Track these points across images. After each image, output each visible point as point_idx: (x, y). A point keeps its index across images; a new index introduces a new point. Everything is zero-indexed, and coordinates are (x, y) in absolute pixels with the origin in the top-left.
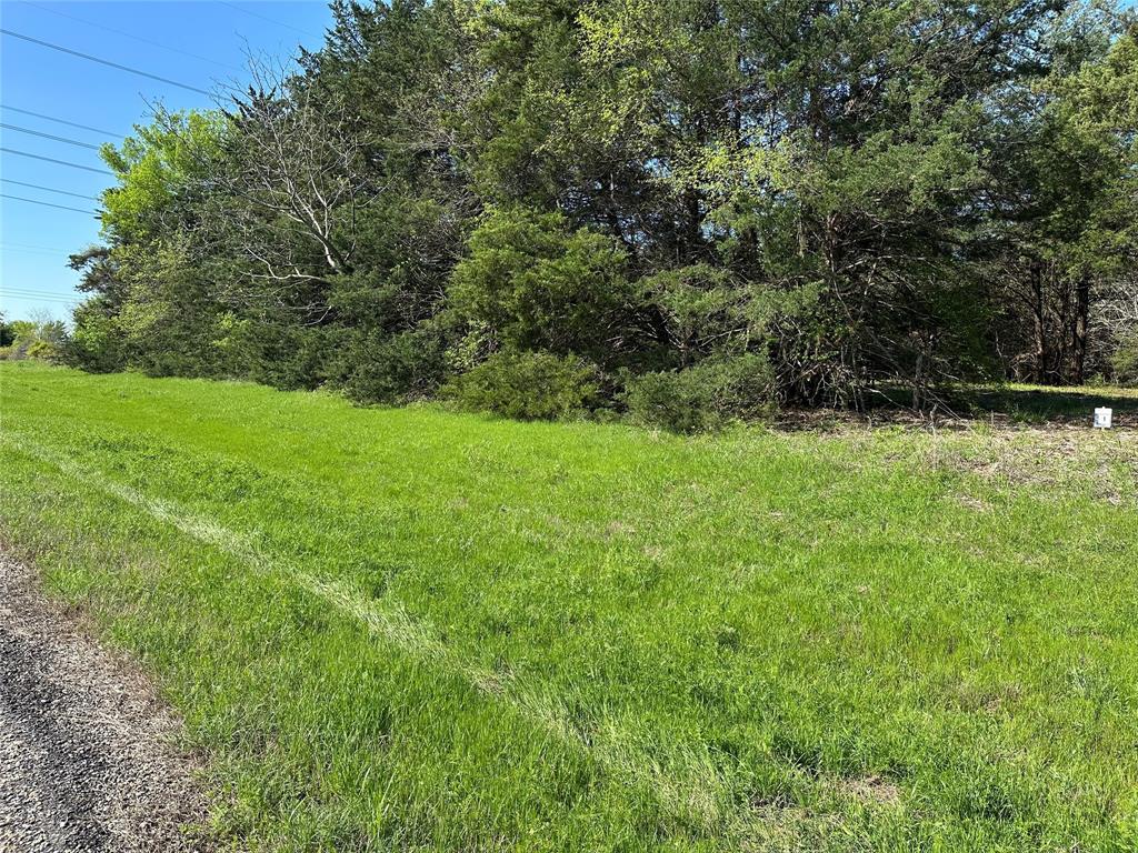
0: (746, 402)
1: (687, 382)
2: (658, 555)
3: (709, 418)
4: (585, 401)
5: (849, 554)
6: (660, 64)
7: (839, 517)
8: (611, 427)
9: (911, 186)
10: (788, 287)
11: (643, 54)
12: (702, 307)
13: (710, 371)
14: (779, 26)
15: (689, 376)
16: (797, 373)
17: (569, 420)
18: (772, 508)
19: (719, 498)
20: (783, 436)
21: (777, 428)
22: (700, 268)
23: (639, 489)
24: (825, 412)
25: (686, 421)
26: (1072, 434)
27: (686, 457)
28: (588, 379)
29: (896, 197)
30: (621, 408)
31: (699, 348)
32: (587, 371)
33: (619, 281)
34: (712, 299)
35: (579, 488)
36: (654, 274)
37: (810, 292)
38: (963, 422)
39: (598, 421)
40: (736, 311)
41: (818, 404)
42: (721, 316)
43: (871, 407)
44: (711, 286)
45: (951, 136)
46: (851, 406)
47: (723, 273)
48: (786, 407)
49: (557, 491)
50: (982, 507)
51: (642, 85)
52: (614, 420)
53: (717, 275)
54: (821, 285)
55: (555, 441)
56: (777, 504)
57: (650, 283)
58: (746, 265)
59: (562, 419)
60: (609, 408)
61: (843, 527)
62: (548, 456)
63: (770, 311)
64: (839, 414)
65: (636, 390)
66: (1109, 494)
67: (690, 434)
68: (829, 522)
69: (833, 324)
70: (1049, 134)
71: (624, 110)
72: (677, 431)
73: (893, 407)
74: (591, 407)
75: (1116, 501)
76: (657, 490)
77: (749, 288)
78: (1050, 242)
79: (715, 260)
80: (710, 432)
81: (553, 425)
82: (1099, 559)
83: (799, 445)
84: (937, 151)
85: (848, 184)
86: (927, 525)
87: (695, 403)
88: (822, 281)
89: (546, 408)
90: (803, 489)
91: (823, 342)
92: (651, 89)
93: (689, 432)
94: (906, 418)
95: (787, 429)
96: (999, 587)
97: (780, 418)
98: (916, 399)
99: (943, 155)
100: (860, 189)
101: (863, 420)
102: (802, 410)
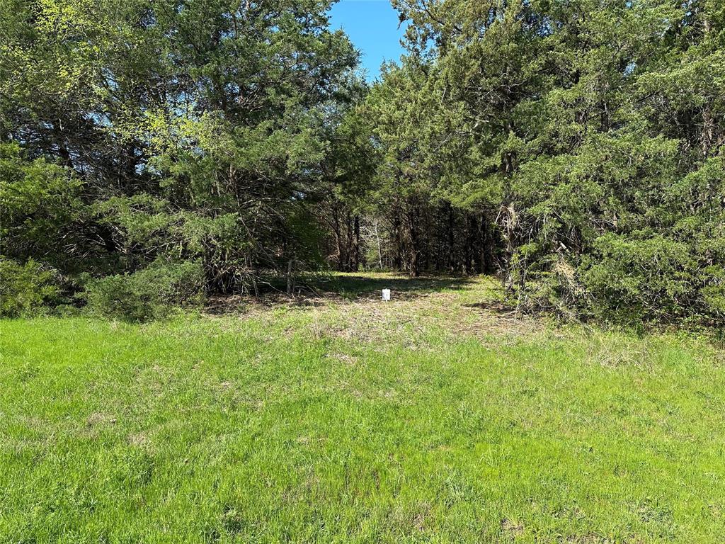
0: (183, 294)
1: (138, 281)
3: (158, 309)
4: (46, 299)
5: (284, 410)
6: (108, 45)
7: (270, 381)
8: (73, 320)
9: (287, 157)
10: (211, 215)
11: (92, 35)
12: (150, 227)
13: (156, 273)
14: (197, 38)
15: (140, 277)
16: (216, 273)
17: (31, 316)
18: (222, 379)
19: (180, 377)
20: (213, 318)
21: (208, 312)
22: (143, 197)
23: (109, 377)
24: (235, 297)
25: (139, 312)
27: (144, 344)
28: (49, 281)
29: (280, 164)
30: (80, 303)
31: (141, 255)
32: (47, 274)
33: (76, 203)
34: (158, 220)
35: (52, 383)
36: (106, 200)
37: (229, 220)
38: (321, 300)
39: (60, 315)
40: (173, 229)
41: (229, 292)
42: (163, 233)
43: (265, 292)
44: (152, 211)
45: (309, 130)
46: (252, 293)
47: (162, 202)
48: (209, 295)
49: (28, 386)
50: (352, 362)
51: (92, 57)
52: (76, 314)
53: (159, 203)
54: (237, 216)
55: (19, 336)
56: (225, 375)
57: (101, 206)
58: (179, 200)
59: (24, 316)
60: (69, 304)
61: (275, 387)
62: (15, 353)
63: (201, 232)
64: (244, 299)
65: (94, 291)
66: (409, 344)
67: (143, 322)
68: (264, 385)
69: (239, 240)
70: (353, 136)
71: (77, 72)
72: (132, 320)
73: (274, 292)
74: (52, 304)
75: (413, 347)
76: (128, 377)
77: (182, 214)
78: (351, 196)
79: (157, 191)
80: (159, 320)
81: (14, 322)
82: (420, 388)
83: (226, 326)
84: (302, 138)
85: (251, 151)
86: (325, 378)
87: (146, 298)
88: (237, 213)
89: (7, 307)
90: (240, 361)
91: (231, 252)
92: (100, 62)
93: (142, 320)
94: (284, 299)
95: (214, 312)
96: (380, 417)
97: (207, 304)
98: (289, 287)
99: (306, 141)
100: (259, 155)
101: (259, 301)
102: (219, 296)
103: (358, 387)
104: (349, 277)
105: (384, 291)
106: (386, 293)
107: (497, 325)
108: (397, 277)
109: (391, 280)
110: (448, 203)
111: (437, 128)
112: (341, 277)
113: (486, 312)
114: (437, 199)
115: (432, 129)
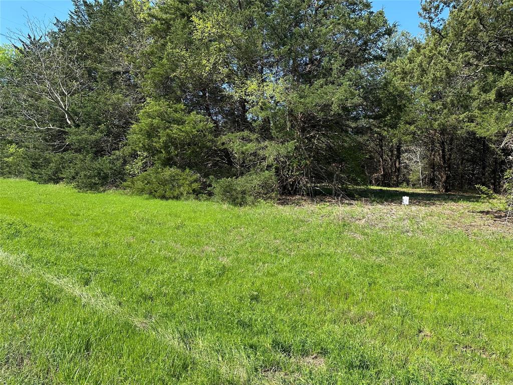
0: (265, 192)
1: (240, 183)
2: (226, 261)
3: (250, 199)
4: (194, 191)
5: (306, 258)
6: (229, 42)
7: (302, 242)
8: (206, 203)
9: (332, 103)
10: (283, 143)
11: (221, 37)
12: (247, 150)
13: (250, 178)
14: (279, 30)
15: (241, 180)
16: (287, 180)
17: (186, 200)
18: (275, 238)
19: (253, 234)
20: (281, 207)
21: (278, 204)
22: (246, 133)
23: (218, 231)
24: (298, 197)
25: (239, 200)
26: (394, 207)
27: (239, 217)
28: (196, 181)
29: (326, 107)
30: (210, 194)
31: (246, 168)
32: (195, 177)
33: (210, 137)
34: (251, 147)
35: (190, 231)
36: (226, 135)
37: (291, 145)
39: (200, 200)
40: (261, 152)
41: (295, 194)
42: (255, 154)
43: (316, 195)
44: (251, 141)
45: (348, 83)
46: (308, 195)
47: (256, 136)
48: (282, 194)
49: (180, 232)
51: (220, 50)
52: (207, 199)
53: (254, 136)
55: (179, 209)
56: (277, 237)
57: (224, 138)
58: (265, 132)
59: (183, 199)
60: (205, 194)
61: (304, 246)
62: (176, 216)
63: (275, 153)
64: (304, 198)
65: (217, 186)
66: (408, 232)
67: (241, 206)
68: (298, 244)
69: (301, 160)
70: (386, 85)
71: (212, 61)
72: (235, 205)
74: (197, 193)
75: (410, 234)
76: (226, 231)
77: (266, 143)
78: (386, 129)
79: (252, 130)
80: (250, 205)
81: (178, 201)
82: (403, 258)
83: (287, 211)
84: (342, 89)
85: (307, 101)
86: (337, 245)
87: (244, 192)
88: (295, 141)
89: (175, 194)
90: (288, 230)
92: (224, 53)
93: (241, 205)
94: (330, 200)
95: (282, 204)
96: (366, 270)
97: (279, 199)
98: (334, 192)
99: (345, 91)
100: (312, 103)
101: (313, 201)
102: (288, 196)
103: (358, 252)
104: (387, 190)
105: (404, 198)
106: (406, 199)
107: (489, 226)
108: (428, 192)
109: (422, 194)
110: (474, 133)
111: (438, 74)
112: (381, 190)
114: (464, 131)
115: (434, 75)
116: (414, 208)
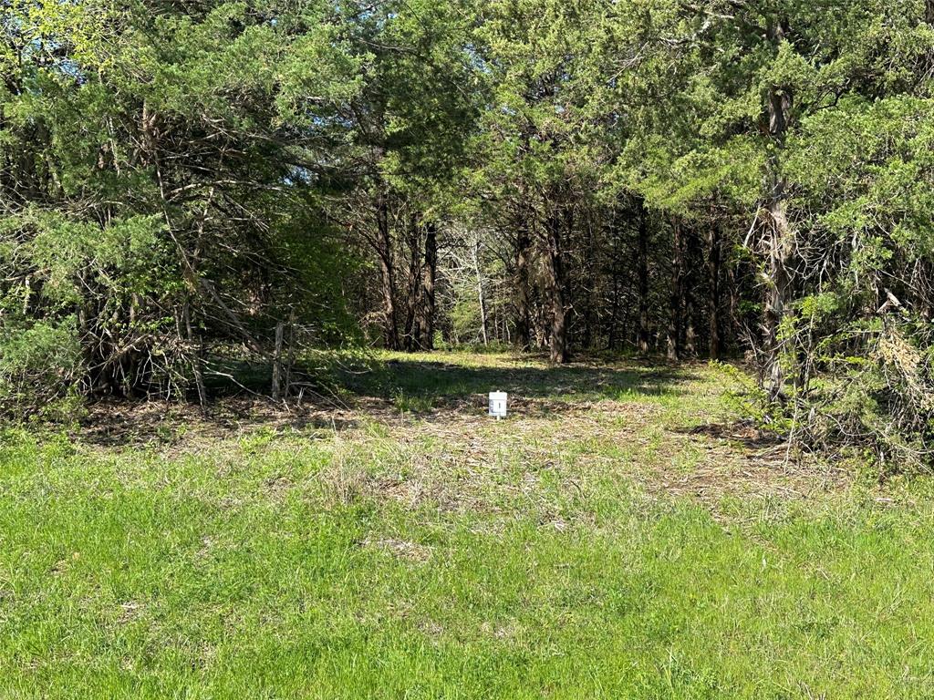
0: (30, 398)
7: (233, 600)
9: (276, 88)
10: (99, 217)
16: (108, 350)
18: (121, 596)
20: (101, 454)
21: (88, 440)
37: (141, 231)
38: (348, 415)
40: (10, 249)
41: (139, 394)
45: (327, 27)
46: (191, 396)
48: (91, 400)
50: (420, 556)
54: (158, 221)
56: (129, 587)
61: (244, 616)
63: (76, 258)
66: (549, 517)
68: (218, 611)
69: (162, 276)
70: (426, 42)
73: (242, 394)
75: (559, 524)
77: (30, 214)
78: (420, 179)
82: (575, 617)
83: (132, 472)
84: (310, 45)
85: (193, 74)
86: (361, 595)
88: (159, 215)
90: (164, 555)
91: (143, 302)
94: (265, 411)
95: (104, 440)
97: (86, 423)
98: (276, 383)
99: (319, 53)
100: (210, 82)
101: (207, 417)
102: (114, 404)
103: (434, 613)
104: (413, 364)
105: (492, 395)
106: (499, 400)
107: (746, 476)
108: (521, 365)
109: (508, 370)
110: (637, 200)
111: (619, 31)
112: (395, 362)
113: (720, 447)
114: (612, 191)
115: (609, 31)
116: (525, 426)
